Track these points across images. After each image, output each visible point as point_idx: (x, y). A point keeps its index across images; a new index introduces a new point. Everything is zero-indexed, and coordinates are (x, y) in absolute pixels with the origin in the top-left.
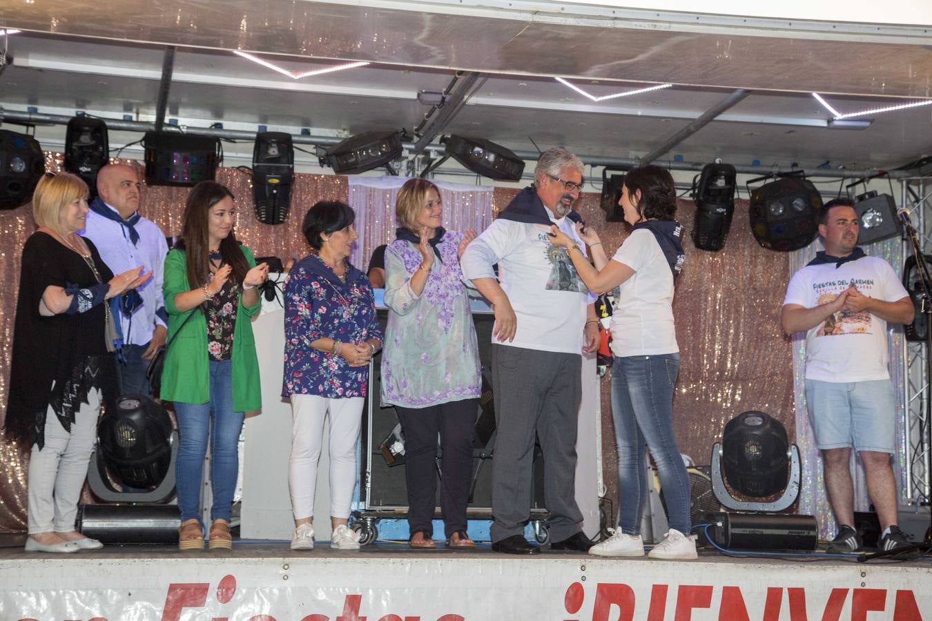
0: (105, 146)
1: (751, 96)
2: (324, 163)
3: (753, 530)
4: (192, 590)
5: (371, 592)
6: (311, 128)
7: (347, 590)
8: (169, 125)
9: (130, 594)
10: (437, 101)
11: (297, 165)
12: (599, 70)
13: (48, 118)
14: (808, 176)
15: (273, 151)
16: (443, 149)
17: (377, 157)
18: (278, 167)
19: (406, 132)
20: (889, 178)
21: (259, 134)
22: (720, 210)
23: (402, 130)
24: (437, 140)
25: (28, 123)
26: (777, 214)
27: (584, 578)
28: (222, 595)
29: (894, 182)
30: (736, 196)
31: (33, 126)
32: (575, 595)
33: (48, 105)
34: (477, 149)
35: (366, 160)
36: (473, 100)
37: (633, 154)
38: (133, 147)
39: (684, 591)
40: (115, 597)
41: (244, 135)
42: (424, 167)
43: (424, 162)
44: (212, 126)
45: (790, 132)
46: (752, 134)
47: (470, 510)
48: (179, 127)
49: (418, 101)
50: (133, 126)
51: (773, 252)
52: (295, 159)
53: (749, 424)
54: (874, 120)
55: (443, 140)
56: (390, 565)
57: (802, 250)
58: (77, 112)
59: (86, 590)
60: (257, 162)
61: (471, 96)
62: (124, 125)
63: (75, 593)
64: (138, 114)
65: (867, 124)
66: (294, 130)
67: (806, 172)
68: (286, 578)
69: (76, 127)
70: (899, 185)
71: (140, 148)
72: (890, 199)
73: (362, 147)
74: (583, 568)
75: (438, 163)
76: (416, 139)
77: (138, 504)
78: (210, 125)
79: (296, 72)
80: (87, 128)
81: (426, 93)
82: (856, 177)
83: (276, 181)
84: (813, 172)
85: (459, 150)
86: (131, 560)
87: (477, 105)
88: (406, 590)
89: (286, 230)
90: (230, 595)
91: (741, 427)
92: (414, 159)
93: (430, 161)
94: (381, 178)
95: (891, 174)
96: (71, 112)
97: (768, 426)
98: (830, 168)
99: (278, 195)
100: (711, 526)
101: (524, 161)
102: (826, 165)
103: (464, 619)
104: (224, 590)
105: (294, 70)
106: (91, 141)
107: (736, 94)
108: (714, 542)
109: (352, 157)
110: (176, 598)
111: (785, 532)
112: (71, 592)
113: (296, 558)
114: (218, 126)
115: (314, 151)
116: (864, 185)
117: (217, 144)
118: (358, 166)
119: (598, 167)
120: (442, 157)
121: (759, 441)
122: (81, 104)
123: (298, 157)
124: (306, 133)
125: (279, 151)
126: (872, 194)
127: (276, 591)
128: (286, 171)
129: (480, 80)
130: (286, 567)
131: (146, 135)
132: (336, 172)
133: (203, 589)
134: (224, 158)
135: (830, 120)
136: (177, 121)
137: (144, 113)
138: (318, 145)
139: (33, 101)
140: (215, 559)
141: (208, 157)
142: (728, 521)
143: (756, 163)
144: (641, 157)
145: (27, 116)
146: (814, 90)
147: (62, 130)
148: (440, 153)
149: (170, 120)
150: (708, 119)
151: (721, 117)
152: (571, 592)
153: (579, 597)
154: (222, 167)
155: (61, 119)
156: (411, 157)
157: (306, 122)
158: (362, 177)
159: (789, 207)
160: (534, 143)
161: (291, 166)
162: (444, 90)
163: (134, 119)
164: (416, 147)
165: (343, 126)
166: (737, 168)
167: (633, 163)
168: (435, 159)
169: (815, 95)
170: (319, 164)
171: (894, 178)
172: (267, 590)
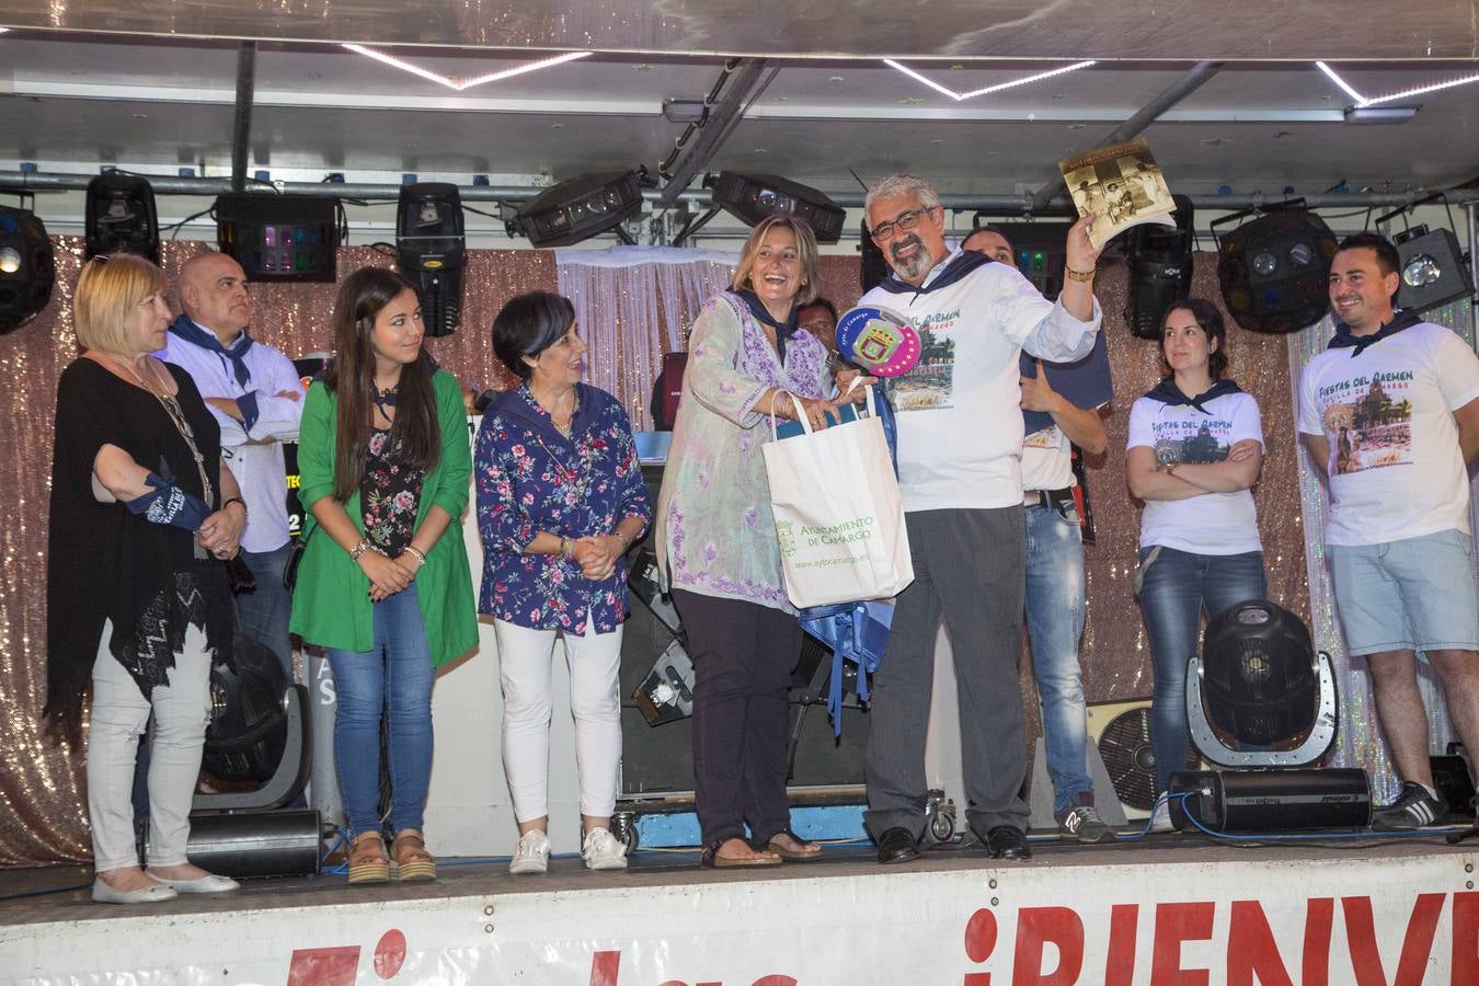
0: (152, 223)
1: (1221, 74)
2: (514, 230)
3: (1262, 798)
4: (332, 959)
5: (635, 944)
6: (489, 175)
7: (595, 944)
8: (256, 181)
9: (226, 972)
10: (697, 116)
11: (469, 235)
12: (965, 42)
13: (54, 180)
14: (1312, 208)
15: (430, 215)
16: (709, 197)
17: (601, 214)
18: (437, 241)
19: (646, 172)
20: (1446, 203)
21: (403, 188)
22: (1170, 272)
23: (639, 169)
24: (697, 183)
25: (22, 190)
26: (1265, 272)
27: (995, 902)
28: (383, 964)
29: (1454, 208)
30: (1194, 248)
31: (31, 194)
32: (983, 928)
33: (53, 158)
34: (765, 192)
35: (583, 220)
36: (755, 110)
37: (1020, 188)
38: (199, 221)
39: (1166, 913)
40: (200, 980)
41: (380, 191)
42: (679, 229)
43: (678, 219)
44: (327, 179)
45: (1281, 134)
46: (1218, 142)
47: (791, 790)
48: (271, 184)
49: (664, 116)
50: (195, 185)
51: (1260, 336)
52: (466, 227)
53: (1247, 622)
54: (1422, 106)
55: (708, 181)
56: (667, 898)
57: (1308, 329)
58: (102, 168)
59: (152, 969)
60: (404, 235)
61: (750, 103)
62: (181, 185)
63: (132, 976)
64: (202, 165)
65: (1411, 113)
66: (461, 178)
67: (1310, 200)
68: (489, 929)
69: (100, 192)
70: (1462, 214)
71: (209, 222)
72: (1451, 237)
73: (575, 200)
74: (993, 884)
75: (702, 220)
76: (663, 182)
77: (238, 812)
78: (324, 178)
79: (459, 78)
80: (120, 193)
81: (676, 102)
82: (1391, 204)
83: (437, 264)
84: (1319, 200)
85: (736, 195)
86: (224, 914)
87: (762, 119)
88: (696, 938)
89: (458, 345)
90: (397, 964)
91: (1233, 629)
92: (662, 215)
93: (688, 218)
94: (609, 251)
95: (1449, 196)
96: (93, 168)
97: (1278, 624)
98: (1345, 192)
99: (442, 287)
100: (1191, 796)
101: (845, 209)
102: (1340, 187)
103: (795, 981)
104: (386, 956)
105: (456, 74)
106: (127, 213)
107: (1196, 71)
108: (1200, 822)
109: (560, 215)
110: (305, 973)
111: (1317, 799)
112: (126, 974)
113: (505, 895)
114: (337, 179)
115: (497, 212)
116: (1404, 216)
117: (336, 208)
118: (570, 232)
119: (965, 212)
120: (706, 211)
121: (1264, 648)
122: (108, 153)
123: (471, 223)
124: (482, 182)
125: (439, 214)
126: (1421, 231)
127: (474, 953)
128: (451, 247)
129: (768, 71)
130: (489, 911)
131: (218, 199)
132: (536, 244)
133: (350, 956)
134: (350, 231)
135: (1349, 110)
136: (267, 174)
137: (212, 164)
138: (502, 202)
139: (28, 152)
140: (368, 904)
141: (323, 230)
142: (1220, 785)
143: (1225, 191)
144: (1034, 192)
145: (20, 178)
146: (1320, 55)
147: (79, 199)
148: (703, 204)
149: (257, 173)
150: (1145, 121)
151: (1167, 116)
152: (974, 926)
153: (989, 933)
154: (347, 246)
155: (77, 181)
156: (657, 213)
157: (481, 164)
158: (579, 251)
159: (1285, 259)
160: (858, 179)
161: (460, 238)
162: (707, 95)
163: (198, 174)
164: (664, 196)
165: (545, 169)
166: (1195, 201)
167: (1023, 201)
168: (698, 214)
169: (1321, 64)
170: (505, 233)
171: (1454, 202)
172: (459, 953)
